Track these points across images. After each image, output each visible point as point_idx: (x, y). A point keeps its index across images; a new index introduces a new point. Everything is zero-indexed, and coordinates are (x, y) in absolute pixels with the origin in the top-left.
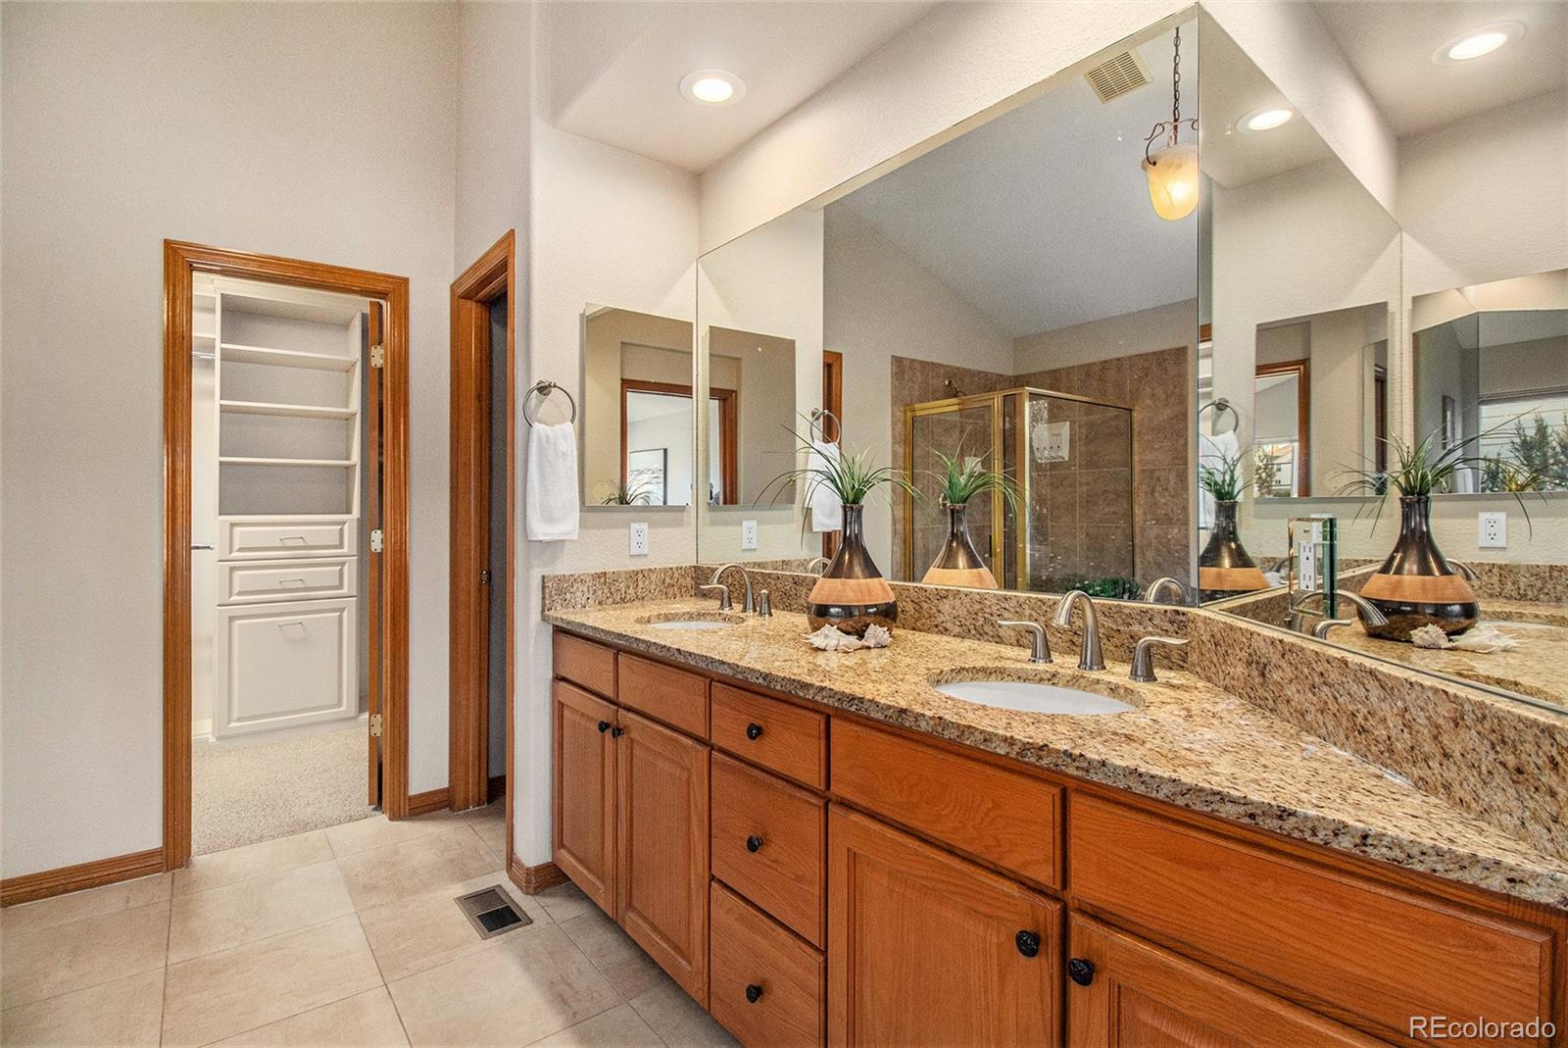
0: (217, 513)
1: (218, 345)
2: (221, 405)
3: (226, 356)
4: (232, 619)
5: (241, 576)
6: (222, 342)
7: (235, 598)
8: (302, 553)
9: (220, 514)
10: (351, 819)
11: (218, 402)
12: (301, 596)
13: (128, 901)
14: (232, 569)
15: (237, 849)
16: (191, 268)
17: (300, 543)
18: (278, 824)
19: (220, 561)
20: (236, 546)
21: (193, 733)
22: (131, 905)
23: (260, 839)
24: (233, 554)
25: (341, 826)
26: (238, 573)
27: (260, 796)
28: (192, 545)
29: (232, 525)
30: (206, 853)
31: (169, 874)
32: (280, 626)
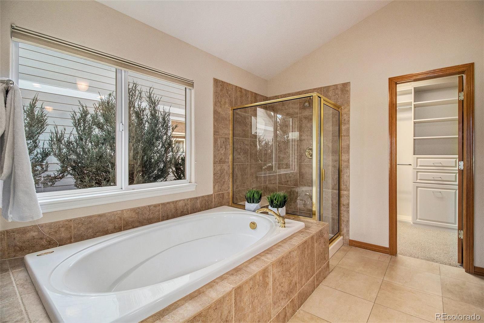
0: (413, 154)
1: (413, 103)
2: (414, 122)
3: (415, 106)
4: (417, 187)
5: (420, 174)
6: (414, 102)
7: (418, 181)
8: (442, 168)
9: (414, 154)
10: (450, 265)
11: (413, 120)
12: (441, 183)
13: (379, 258)
14: (417, 172)
15: (410, 257)
16: (396, 84)
17: (440, 165)
18: (424, 255)
19: (414, 169)
20: (419, 165)
21: (397, 218)
22: (380, 260)
23: (418, 258)
24: (417, 167)
25: (446, 265)
26: (419, 173)
27: (421, 245)
28: (397, 164)
29: (417, 158)
30: (401, 255)
31: (391, 256)
32: (433, 192)
